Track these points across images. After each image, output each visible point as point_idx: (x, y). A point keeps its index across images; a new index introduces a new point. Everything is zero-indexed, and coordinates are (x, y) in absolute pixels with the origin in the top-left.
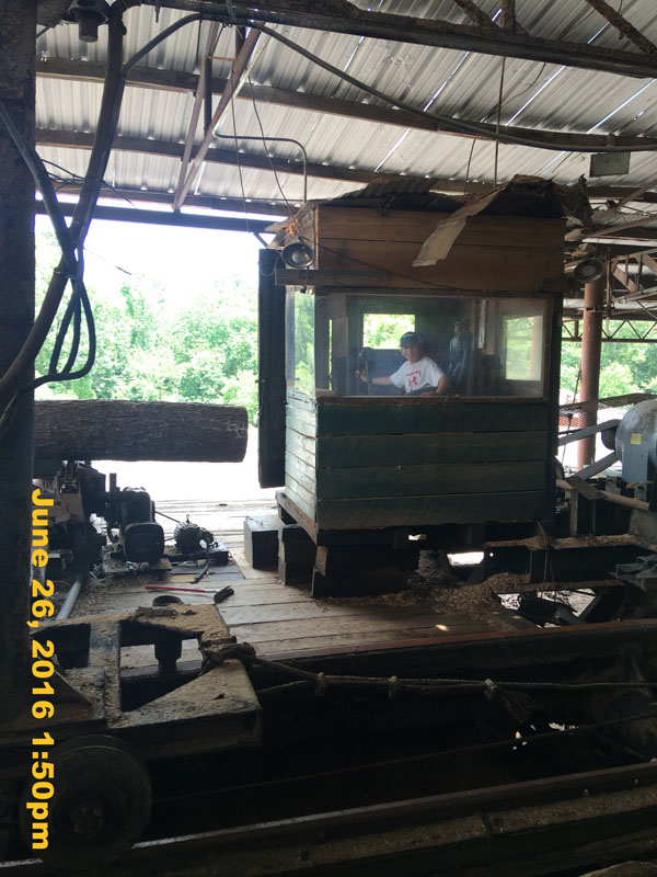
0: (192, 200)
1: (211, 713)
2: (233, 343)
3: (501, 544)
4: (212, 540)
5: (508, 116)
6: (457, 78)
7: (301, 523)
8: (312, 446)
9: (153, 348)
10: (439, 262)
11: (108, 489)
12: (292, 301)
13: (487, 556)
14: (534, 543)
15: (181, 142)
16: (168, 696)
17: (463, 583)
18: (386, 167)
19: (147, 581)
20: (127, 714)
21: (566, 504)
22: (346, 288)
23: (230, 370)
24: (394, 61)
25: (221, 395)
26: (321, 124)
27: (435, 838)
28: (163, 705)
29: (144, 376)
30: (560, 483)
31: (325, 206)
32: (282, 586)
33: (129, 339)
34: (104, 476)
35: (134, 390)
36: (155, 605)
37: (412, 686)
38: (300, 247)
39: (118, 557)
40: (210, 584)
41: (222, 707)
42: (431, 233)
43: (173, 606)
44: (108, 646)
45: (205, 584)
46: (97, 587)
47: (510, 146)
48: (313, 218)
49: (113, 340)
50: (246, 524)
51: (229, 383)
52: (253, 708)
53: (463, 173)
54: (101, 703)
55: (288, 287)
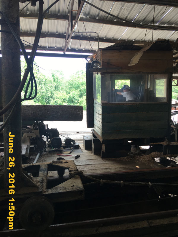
0: (68, 50)
1: (70, 190)
2: (82, 89)
3: (155, 144)
4: (74, 142)
5: (156, 22)
6: (141, 12)
7: (98, 138)
8: (101, 117)
9: (60, 91)
10: (136, 64)
11: (46, 129)
12: (95, 77)
13: (150, 147)
14: (164, 143)
15: (65, 34)
16: (59, 185)
17: (144, 154)
18: (122, 38)
19: (57, 153)
20: (48, 190)
21: (174, 132)
22: (109, 73)
23: (81, 96)
24: (123, 8)
25: (79, 103)
26: (103, 27)
27: (133, 226)
28: (57, 188)
29: (58, 98)
30: (172, 126)
31: (103, 50)
32: (93, 155)
33: (54, 88)
34: (45, 125)
35: (56, 102)
36: (57, 160)
37: (127, 184)
38: (97, 62)
39: (50, 146)
40: (74, 154)
41: (73, 189)
42: (134, 56)
43: (62, 160)
44: (44, 171)
45: (73, 154)
46: (44, 154)
47: (157, 31)
48: (100, 53)
49: (50, 89)
50: (83, 138)
51: (81, 99)
52: (82, 189)
53: (144, 39)
54: (41, 187)
55: (94, 73)
